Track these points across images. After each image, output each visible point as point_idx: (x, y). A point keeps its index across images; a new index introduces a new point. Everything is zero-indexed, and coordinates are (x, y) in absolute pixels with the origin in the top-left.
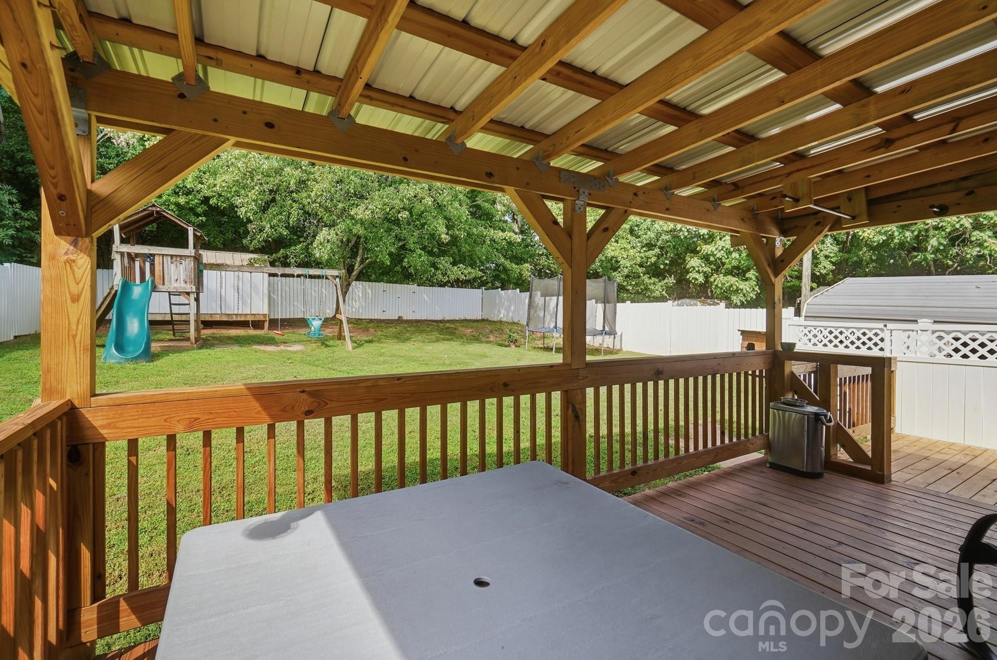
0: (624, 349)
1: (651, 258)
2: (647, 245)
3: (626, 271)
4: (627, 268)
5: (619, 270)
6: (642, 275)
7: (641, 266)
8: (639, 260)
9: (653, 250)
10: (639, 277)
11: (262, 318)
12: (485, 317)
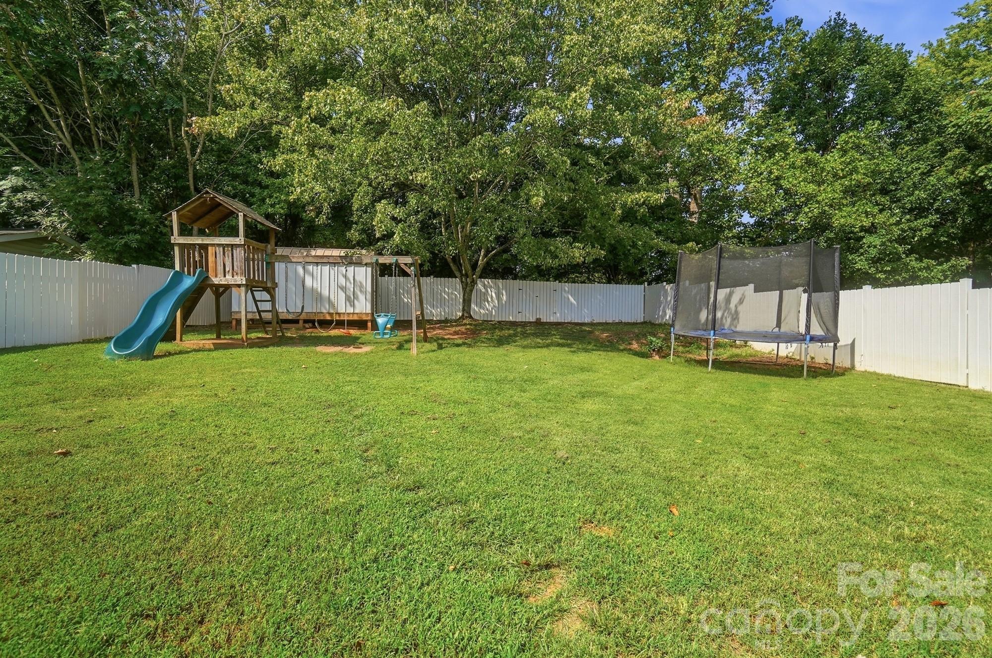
0: (860, 366)
1: (920, 230)
2: (911, 210)
3: (873, 252)
4: (875, 247)
5: (862, 251)
6: (903, 256)
7: (901, 240)
8: (896, 231)
9: (926, 217)
10: (900, 258)
11: (364, 318)
12: (647, 319)
